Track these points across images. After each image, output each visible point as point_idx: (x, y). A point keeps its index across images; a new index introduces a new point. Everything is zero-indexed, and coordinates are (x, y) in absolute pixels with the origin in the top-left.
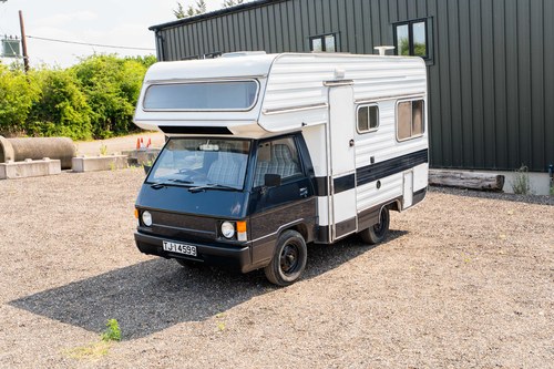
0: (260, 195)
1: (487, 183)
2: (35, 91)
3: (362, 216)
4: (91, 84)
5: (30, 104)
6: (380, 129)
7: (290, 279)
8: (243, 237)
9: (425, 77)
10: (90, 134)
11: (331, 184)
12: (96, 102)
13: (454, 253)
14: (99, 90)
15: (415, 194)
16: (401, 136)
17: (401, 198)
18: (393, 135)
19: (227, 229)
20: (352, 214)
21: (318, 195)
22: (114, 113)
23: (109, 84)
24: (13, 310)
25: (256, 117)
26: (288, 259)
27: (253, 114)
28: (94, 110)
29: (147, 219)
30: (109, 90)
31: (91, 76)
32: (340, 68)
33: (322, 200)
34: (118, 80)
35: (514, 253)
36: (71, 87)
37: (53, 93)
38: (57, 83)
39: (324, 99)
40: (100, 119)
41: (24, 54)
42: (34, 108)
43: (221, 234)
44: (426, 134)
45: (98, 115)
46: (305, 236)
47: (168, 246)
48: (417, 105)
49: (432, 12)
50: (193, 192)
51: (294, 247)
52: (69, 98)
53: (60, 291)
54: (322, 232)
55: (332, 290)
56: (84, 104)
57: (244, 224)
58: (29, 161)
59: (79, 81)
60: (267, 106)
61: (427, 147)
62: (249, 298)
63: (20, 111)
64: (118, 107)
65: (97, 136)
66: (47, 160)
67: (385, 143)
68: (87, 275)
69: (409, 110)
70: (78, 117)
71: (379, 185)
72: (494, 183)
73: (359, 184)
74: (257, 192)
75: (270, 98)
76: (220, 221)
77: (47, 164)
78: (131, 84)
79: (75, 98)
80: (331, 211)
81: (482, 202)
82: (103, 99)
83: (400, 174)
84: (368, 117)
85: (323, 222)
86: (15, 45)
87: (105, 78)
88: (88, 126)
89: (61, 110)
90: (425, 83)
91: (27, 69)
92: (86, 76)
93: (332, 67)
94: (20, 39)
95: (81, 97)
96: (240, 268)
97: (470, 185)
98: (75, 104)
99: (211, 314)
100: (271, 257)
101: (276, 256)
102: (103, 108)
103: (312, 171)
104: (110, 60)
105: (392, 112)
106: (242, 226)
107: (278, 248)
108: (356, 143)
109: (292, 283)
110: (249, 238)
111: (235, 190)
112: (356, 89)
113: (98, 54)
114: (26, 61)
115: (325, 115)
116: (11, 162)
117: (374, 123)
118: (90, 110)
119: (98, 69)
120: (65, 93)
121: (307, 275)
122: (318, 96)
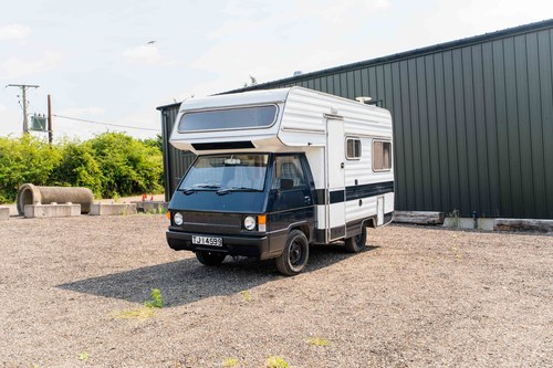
0: (276, 196)
1: (432, 219)
2: (57, 157)
3: (349, 225)
4: (104, 155)
5: (51, 168)
6: (361, 159)
7: (296, 270)
8: (263, 228)
9: (391, 126)
10: (100, 193)
11: (327, 196)
12: (106, 169)
13: (421, 258)
14: (110, 159)
15: (385, 215)
16: (376, 168)
17: (376, 216)
18: (370, 166)
19: (249, 223)
20: (342, 223)
21: (317, 203)
22: (120, 178)
23: (118, 155)
24: (60, 291)
25: (275, 132)
26: (295, 253)
27: (274, 130)
28: (105, 175)
29: (179, 219)
30: (118, 159)
31: (104, 148)
32: (336, 106)
33: (321, 209)
34: (126, 152)
35: (467, 257)
36: (87, 155)
37: (71, 159)
38: (75, 151)
39: (324, 128)
40: (109, 183)
41: (49, 129)
42: (55, 171)
43: (243, 227)
44: (392, 169)
45: (108, 179)
46: (308, 237)
47: (197, 240)
48: (386, 146)
49: (381, 97)
50: (220, 194)
51: (299, 243)
52: (85, 164)
53: (99, 279)
54: (320, 234)
55: (331, 277)
56: (97, 170)
57: (264, 217)
58: (55, 204)
59: (94, 151)
60: (284, 124)
61: (393, 180)
62: (265, 282)
63: (42, 173)
64: (124, 174)
65: (105, 196)
66: (70, 204)
67: (365, 171)
68: (121, 270)
69: (381, 148)
70: (91, 179)
71: (361, 203)
72: (437, 219)
73: (348, 200)
74: (274, 193)
75: (286, 119)
76: (244, 216)
77: (70, 207)
78: (136, 156)
79: (90, 164)
80: (327, 218)
81: (430, 231)
82: (113, 167)
83: (375, 198)
84: (354, 148)
85: (321, 226)
86: (43, 121)
87: (115, 150)
88: (99, 187)
89: (77, 173)
90: (391, 131)
91: (50, 140)
92: (100, 148)
93: (329, 104)
94: (47, 117)
95: (94, 164)
96: (259, 255)
97: (418, 221)
98: (90, 169)
99: (236, 292)
100: (283, 248)
101: (286, 249)
102: (112, 174)
103: (313, 184)
104: (120, 136)
105: (369, 148)
106: (263, 219)
107: (288, 242)
108: (345, 166)
109: (297, 273)
110: (268, 230)
111: (256, 191)
112: (346, 125)
113: (110, 132)
114: (50, 135)
115: (324, 140)
116: (39, 204)
117: (358, 154)
118: (101, 175)
119: (109, 143)
120: (81, 160)
121: (308, 269)
122: (319, 124)
